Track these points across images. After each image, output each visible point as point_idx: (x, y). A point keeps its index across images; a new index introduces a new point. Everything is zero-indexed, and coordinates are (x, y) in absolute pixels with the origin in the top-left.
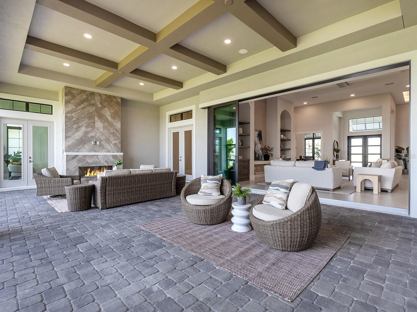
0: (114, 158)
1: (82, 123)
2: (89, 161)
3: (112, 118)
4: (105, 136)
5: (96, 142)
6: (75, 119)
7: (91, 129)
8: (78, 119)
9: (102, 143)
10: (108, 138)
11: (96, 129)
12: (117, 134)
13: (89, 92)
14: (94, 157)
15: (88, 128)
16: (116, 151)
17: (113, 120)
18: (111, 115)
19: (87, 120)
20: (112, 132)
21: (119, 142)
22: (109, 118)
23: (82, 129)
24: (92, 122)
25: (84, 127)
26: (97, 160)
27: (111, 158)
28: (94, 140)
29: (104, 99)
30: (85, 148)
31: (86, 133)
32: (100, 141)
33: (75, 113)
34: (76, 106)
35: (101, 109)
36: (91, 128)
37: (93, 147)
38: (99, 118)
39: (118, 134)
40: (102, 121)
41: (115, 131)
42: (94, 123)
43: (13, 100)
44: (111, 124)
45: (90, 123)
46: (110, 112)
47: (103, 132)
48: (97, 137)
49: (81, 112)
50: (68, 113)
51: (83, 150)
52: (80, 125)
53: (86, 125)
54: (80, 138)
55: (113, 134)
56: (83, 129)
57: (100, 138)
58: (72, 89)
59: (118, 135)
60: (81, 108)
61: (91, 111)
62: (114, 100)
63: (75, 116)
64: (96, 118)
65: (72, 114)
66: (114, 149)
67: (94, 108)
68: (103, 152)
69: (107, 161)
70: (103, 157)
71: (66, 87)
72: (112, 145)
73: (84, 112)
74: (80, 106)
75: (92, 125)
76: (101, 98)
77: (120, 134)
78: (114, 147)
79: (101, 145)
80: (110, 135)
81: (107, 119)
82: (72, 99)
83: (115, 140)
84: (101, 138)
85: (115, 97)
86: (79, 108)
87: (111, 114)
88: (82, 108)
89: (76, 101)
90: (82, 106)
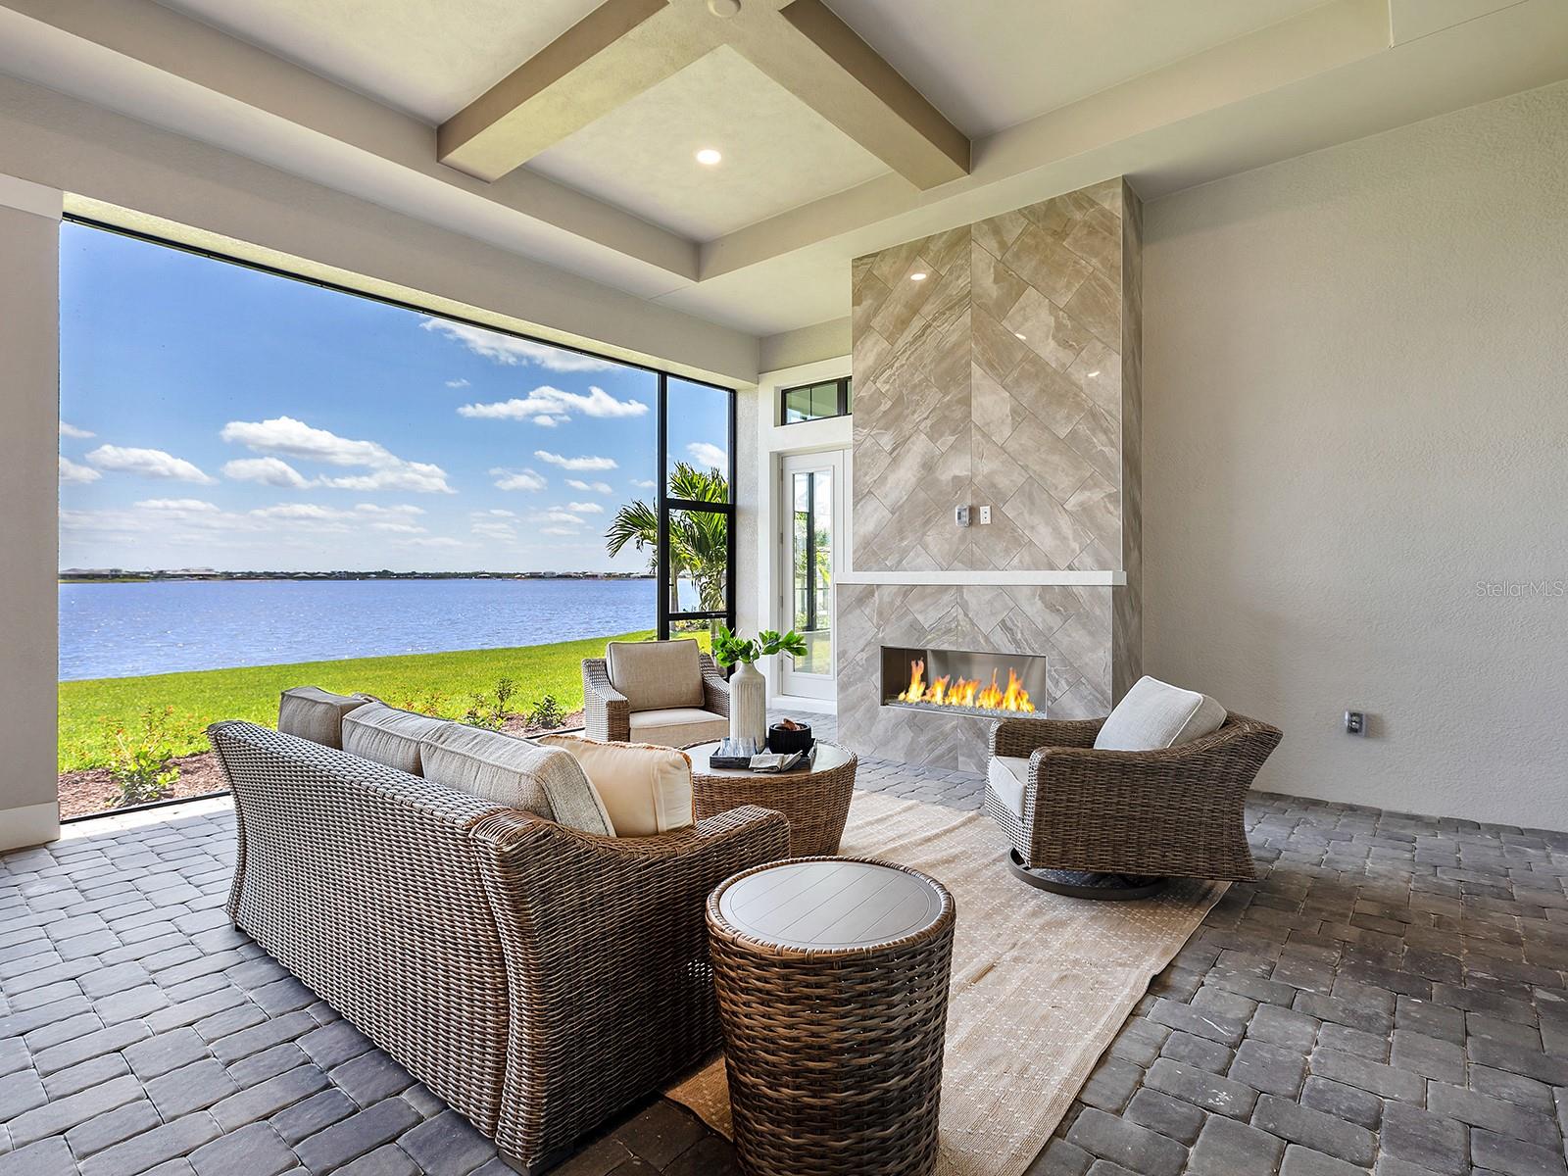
0: (1052, 608)
1: (916, 416)
2: (920, 618)
3: (1064, 344)
4: (1025, 468)
5: (973, 512)
6: (890, 403)
7: (954, 438)
8: (899, 401)
9: (1009, 511)
10: (1042, 478)
11: (976, 437)
12: (1100, 443)
13: (945, 237)
14: (946, 598)
15: (941, 436)
16: (1088, 560)
17: (1067, 356)
18: (1059, 327)
19: (934, 397)
20: (1063, 432)
21: (1109, 496)
22: (1049, 351)
23: (915, 448)
24: (959, 402)
25: (923, 436)
26: (961, 617)
27: (1035, 609)
28: (969, 502)
29: (1018, 238)
30: (925, 547)
31: (928, 466)
32: (998, 498)
33: (888, 372)
34: (892, 339)
35: (1001, 309)
36: (953, 433)
37: (963, 539)
38: (992, 367)
39: (1103, 438)
40: (1008, 380)
41: (1083, 429)
42: (966, 401)
43: (811, 386)
44: (1059, 391)
45: (948, 406)
46: (1053, 308)
47: (1012, 446)
48: (980, 477)
49: (912, 359)
50: (864, 384)
51: (919, 560)
52: (907, 427)
53: (929, 422)
54: (906, 497)
55: (1073, 447)
56: (920, 445)
57: (994, 485)
58: (878, 258)
59: (1106, 449)
60: (910, 339)
61: (954, 338)
62: (1078, 216)
63: (887, 387)
64: (977, 371)
65: (878, 385)
66: (1075, 546)
67: (967, 319)
68: (1015, 568)
69: (1009, 624)
70: (988, 597)
71: (857, 262)
72: (1065, 524)
73: (921, 358)
74: (906, 333)
75: (958, 413)
76: (1003, 246)
77: (1118, 437)
78: (1074, 531)
79: (1000, 525)
80: (1056, 458)
81: (1036, 360)
82: (876, 311)
83: (1083, 486)
84: (1002, 482)
85: (1081, 199)
86: (900, 343)
87: (1057, 318)
88: (916, 339)
89: (894, 309)
90: (917, 324)
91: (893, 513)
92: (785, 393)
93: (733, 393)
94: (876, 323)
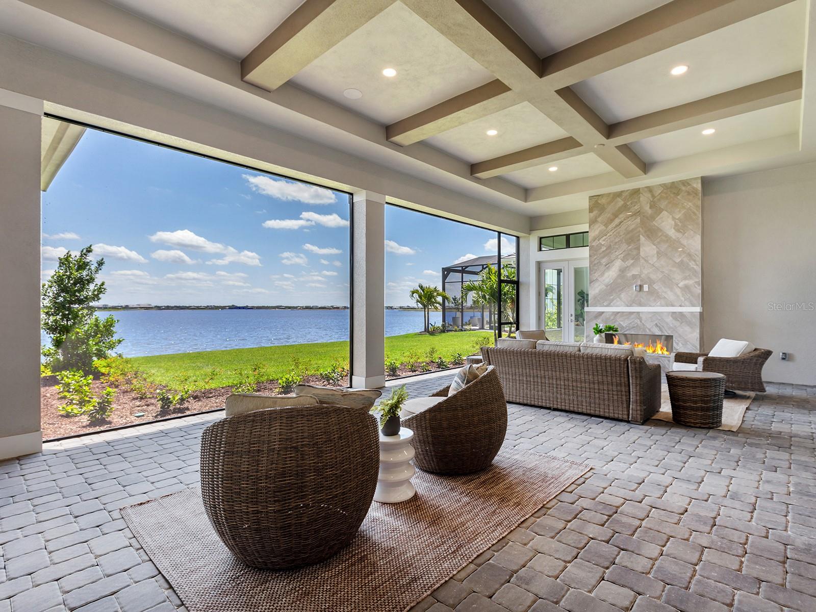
0: (676, 319)
1: (617, 253)
2: (621, 323)
3: (678, 231)
4: (662, 272)
5: (641, 287)
6: (605, 248)
7: (632, 261)
8: (609, 247)
9: (656, 286)
10: (669, 275)
11: (642, 261)
12: (692, 264)
13: (629, 191)
14: (632, 316)
15: (628, 260)
16: (687, 303)
17: (679, 235)
18: (676, 225)
19: (624, 246)
20: (678, 260)
21: (696, 282)
22: (672, 233)
23: (616, 264)
24: (635, 249)
25: (620, 260)
26: (639, 323)
27: (669, 320)
28: (639, 283)
29: (659, 194)
30: (621, 299)
31: (623, 271)
32: (651, 283)
33: (605, 237)
34: (606, 225)
35: (653, 218)
36: (633, 259)
37: (636, 296)
38: (648, 237)
39: (693, 263)
40: (655, 242)
41: (686, 260)
42: (638, 249)
44: (674, 245)
45: (630, 250)
46: (674, 218)
47: (657, 265)
48: (644, 275)
49: (615, 233)
50: (594, 241)
51: (618, 303)
52: (613, 256)
53: (622, 255)
54: (612, 281)
55: (682, 266)
56: (618, 264)
57: (649, 278)
58: (600, 197)
59: (695, 267)
60: (614, 226)
61: (633, 226)
62: (683, 188)
63: (604, 242)
64: (642, 238)
65: (600, 241)
66: (683, 299)
67: (638, 220)
68: (657, 306)
69: (658, 324)
70: (650, 316)
71: (591, 198)
72: (678, 291)
73: (619, 233)
74: (612, 224)
75: (635, 253)
76: (653, 196)
77: (699, 263)
78: (683, 294)
79: (652, 292)
80: (674, 269)
81: (667, 236)
82: (599, 216)
83: (685, 278)
84: (653, 277)
85: (685, 183)
86: (610, 227)
87: (675, 222)
88: (617, 226)
89: (607, 215)
90: (617, 221)
91: (607, 286)
92: (541, 238)
93: (518, 238)
94: (599, 219)
